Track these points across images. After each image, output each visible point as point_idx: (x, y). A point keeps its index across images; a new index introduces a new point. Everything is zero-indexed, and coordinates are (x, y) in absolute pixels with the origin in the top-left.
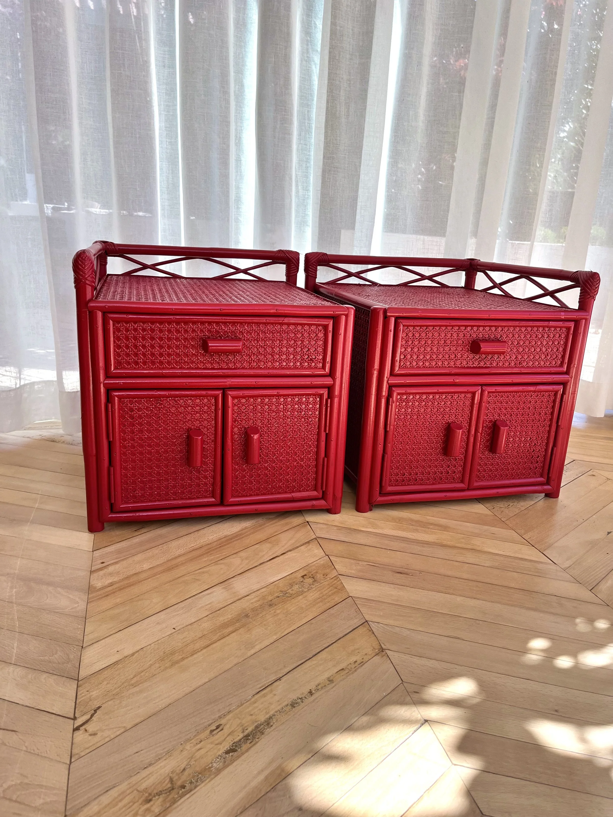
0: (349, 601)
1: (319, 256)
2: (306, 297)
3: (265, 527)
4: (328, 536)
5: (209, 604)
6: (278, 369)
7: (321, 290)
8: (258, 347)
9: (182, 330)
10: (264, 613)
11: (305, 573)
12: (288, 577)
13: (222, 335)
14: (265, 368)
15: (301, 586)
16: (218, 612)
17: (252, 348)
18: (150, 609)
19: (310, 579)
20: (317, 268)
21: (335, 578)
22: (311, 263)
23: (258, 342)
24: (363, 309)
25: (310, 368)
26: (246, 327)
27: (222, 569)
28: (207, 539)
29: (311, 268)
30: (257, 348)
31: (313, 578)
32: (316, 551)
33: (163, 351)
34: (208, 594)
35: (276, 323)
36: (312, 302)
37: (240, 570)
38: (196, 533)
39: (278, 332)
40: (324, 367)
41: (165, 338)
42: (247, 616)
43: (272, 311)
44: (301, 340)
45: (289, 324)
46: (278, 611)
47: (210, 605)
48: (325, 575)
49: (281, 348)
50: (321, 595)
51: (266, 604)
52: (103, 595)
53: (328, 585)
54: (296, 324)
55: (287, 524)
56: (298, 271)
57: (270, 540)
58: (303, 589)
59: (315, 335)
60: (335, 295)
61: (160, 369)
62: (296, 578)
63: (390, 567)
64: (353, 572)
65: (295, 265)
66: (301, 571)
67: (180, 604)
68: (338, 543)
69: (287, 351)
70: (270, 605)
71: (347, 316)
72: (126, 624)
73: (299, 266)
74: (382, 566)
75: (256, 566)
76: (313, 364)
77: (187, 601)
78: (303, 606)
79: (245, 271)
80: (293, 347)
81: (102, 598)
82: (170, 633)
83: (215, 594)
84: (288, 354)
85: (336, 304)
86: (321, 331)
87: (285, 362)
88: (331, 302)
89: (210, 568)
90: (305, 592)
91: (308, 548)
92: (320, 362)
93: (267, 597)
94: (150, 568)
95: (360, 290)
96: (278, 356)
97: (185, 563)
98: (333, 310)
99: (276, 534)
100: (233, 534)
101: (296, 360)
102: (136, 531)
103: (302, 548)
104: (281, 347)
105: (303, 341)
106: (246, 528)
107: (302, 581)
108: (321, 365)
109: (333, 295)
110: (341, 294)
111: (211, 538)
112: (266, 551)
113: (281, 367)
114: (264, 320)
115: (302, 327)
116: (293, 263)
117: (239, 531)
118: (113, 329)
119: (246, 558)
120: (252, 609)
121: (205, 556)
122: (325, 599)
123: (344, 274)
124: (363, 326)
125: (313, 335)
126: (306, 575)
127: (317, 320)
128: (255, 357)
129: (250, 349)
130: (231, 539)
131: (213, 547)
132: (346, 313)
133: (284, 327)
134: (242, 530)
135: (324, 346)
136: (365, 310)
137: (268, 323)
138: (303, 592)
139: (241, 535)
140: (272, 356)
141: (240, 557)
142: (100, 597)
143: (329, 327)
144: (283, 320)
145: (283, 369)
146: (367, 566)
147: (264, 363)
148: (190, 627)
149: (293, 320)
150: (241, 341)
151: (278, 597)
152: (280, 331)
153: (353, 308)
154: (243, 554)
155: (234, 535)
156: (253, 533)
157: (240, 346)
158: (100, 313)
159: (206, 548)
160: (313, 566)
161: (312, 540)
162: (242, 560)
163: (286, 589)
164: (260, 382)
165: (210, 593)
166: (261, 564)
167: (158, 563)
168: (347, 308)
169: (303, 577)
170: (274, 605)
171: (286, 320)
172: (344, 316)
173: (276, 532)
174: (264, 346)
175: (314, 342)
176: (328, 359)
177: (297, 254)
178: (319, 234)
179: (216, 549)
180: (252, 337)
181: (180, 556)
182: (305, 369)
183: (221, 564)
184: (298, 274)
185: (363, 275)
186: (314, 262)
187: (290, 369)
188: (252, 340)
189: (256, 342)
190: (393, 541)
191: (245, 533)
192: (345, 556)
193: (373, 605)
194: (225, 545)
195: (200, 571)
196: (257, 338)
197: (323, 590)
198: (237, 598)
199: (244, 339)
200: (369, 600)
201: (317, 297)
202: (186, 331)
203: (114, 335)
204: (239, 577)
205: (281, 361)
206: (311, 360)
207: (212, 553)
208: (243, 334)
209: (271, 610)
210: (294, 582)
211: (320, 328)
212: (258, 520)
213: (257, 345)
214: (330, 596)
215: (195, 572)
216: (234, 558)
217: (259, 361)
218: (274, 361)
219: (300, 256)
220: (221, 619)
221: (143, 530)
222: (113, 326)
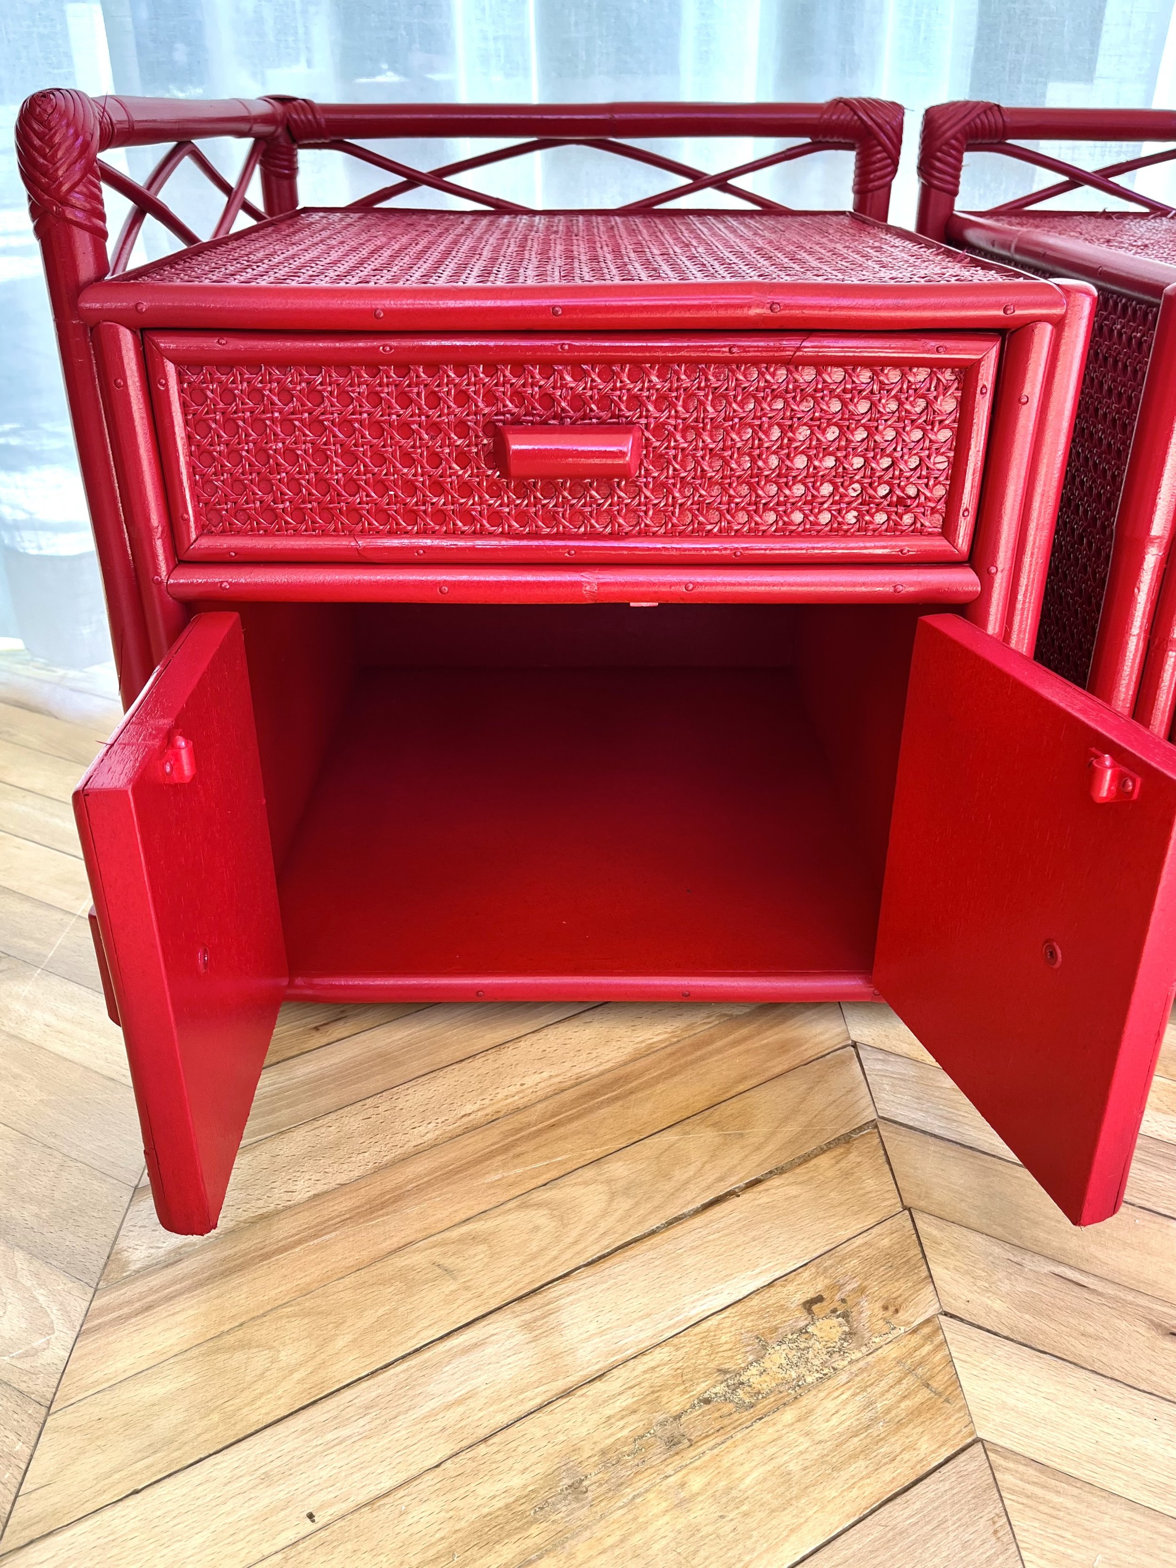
0: (972, 1466)
1: (974, 114)
2: (906, 257)
3: (711, 1054)
4: (919, 1115)
5: (459, 1402)
6: (772, 536)
7: (972, 235)
8: (700, 453)
9: (419, 394)
10: (641, 1484)
11: (819, 1286)
12: (756, 1301)
13: (563, 410)
14: (725, 533)
15: (794, 1355)
16: (482, 1449)
17: (675, 457)
18: (262, 1394)
19: (835, 1321)
20: (960, 160)
21: (926, 1330)
22: (942, 140)
23: (699, 435)
24: (1120, 295)
25: (894, 530)
26: (654, 379)
27: (537, 1228)
28: (518, 1087)
29: (939, 160)
30: (694, 456)
31: (845, 1316)
32: (870, 1184)
33: (358, 473)
34: (466, 1350)
35: (770, 361)
36: (922, 273)
37: (597, 1240)
38: (491, 1056)
39: (775, 397)
40: (948, 530)
41: (361, 423)
42: (577, 1489)
43: (754, 312)
44: (866, 428)
45: (821, 364)
46: (696, 1483)
47: (461, 1409)
48: (892, 1307)
49: (788, 455)
50: (867, 1415)
51: (659, 1430)
52: (137, 1305)
53: (899, 1361)
54: (850, 364)
55: (784, 1047)
56: (895, 171)
57: (716, 1115)
58: (802, 1370)
59: (922, 403)
60: (1018, 250)
61: (352, 534)
62: (782, 1309)
63: (1142, 1301)
64: (998, 1305)
65: (885, 149)
66: (806, 1274)
67: (364, 1385)
68: (951, 1152)
69: (808, 467)
70: (672, 1442)
71: (1059, 324)
72: (161, 1463)
73: (899, 153)
74: (1110, 1290)
75: (653, 1233)
76: (907, 519)
77: (391, 1371)
78: (792, 1466)
79: (721, 182)
80: (831, 454)
81: (128, 1317)
82: (290, 1536)
83: (489, 1350)
84: (813, 477)
85: (1018, 275)
86: (946, 388)
87: (801, 510)
88: (1000, 270)
89: (500, 1220)
90: (810, 1387)
91: (843, 1164)
92: (934, 511)
93: (665, 1396)
94: (316, 1196)
95: (1108, 229)
96: (773, 489)
97: (429, 1184)
98: (1004, 299)
99: (741, 1088)
100: (602, 1073)
101: (840, 504)
102: (316, 1029)
103: (824, 1161)
104: (787, 450)
105: (871, 432)
106: (650, 1051)
107: (803, 1331)
108: (938, 519)
109: (1009, 249)
110: (1038, 244)
111: (530, 1081)
112: (699, 1164)
113: (783, 530)
114: (720, 346)
115: (875, 373)
116: (880, 144)
117: (625, 1064)
118: (181, 391)
119: (626, 1191)
120: (603, 1453)
121: (498, 1160)
122: (879, 1440)
123: (1054, 178)
124: (1116, 362)
125: (912, 404)
126: (819, 1299)
127: (933, 344)
128: (688, 492)
129: (669, 462)
130: (592, 1095)
131: (529, 1125)
132: (1058, 311)
133: (808, 375)
134: (634, 1060)
135: (956, 450)
136: (1130, 299)
137: (739, 362)
138: (799, 1388)
139: (625, 1079)
140: (752, 488)
141: (608, 1182)
142: (126, 1310)
143: (982, 371)
144: (799, 349)
145: (794, 535)
146: (1054, 1283)
147: (722, 515)
148: (366, 1514)
149: (835, 347)
150: (629, 432)
151: (707, 1401)
152: (787, 391)
153: (1088, 293)
154: (618, 1168)
155: (610, 1076)
156: (671, 1074)
157: (622, 454)
158: (128, 332)
159: (504, 1126)
160: (851, 1255)
161: (861, 1129)
162: (613, 1196)
163: (740, 1361)
164: (701, 584)
165: (476, 1345)
166: (671, 1223)
167: (342, 1178)
168: (1066, 290)
169: (809, 1305)
170: (686, 1443)
171: (810, 347)
172: (1049, 327)
173: (744, 1078)
174: (723, 449)
175: (917, 434)
176: (968, 497)
177: (897, 110)
178: (979, 38)
179: (540, 1132)
180: (677, 417)
181: (418, 1152)
182: (877, 534)
183: (539, 1205)
184: (895, 184)
185: (1120, 180)
186: (954, 137)
187: (819, 535)
188: (676, 427)
189: (691, 435)
190: (1157, 1167)
191: (641, 1074)
192: (973, 1221)
193: (1069, 1503)
194: (570, 1120)
195: (464, 1229)
196: (696, 420)
197: (877, 1390)
198: (561, 1384)
199: (647, 426)
200: (1056, 1473)
201: (948, 254)
202: (434, 400)
203: (185, 414)
204: (587, 1277)
205: (784, 506)
206: (901, 501)
207: (518, 1150)
208: (642, 405)
209: (669, 1470)
210: (776, 1329)
211: (947, 376)
212: (693, 1020)
213: (696, 449)
214: (900, 1424)
215: (447, 1234)
216: (586, 1184)
217: (702, 506)
218: (757, 507)
219: (905, 119)
220: (486, 1490)
221: (340, 1030)
222: (180, 381)
